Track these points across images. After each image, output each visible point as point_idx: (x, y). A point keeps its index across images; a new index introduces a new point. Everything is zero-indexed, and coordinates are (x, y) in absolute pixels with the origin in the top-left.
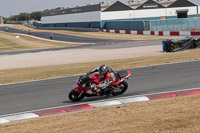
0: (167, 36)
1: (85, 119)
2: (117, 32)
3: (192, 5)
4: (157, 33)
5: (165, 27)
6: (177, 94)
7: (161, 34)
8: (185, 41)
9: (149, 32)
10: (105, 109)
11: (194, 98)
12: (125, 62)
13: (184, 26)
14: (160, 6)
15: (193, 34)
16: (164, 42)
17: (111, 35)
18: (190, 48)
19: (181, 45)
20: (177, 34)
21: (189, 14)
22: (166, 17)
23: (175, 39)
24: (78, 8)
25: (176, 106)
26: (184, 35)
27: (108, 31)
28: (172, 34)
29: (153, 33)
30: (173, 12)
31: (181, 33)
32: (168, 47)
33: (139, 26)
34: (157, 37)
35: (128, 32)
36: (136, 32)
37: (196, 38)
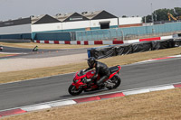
0: (92, 46)
2: (47, 42)
3: (113, 17)
4: (82, 42)
5: (90, 37)
6: (101, 97)
7: (86, 43)
8: (108, 49)
9: (75, 42)
10: (36, 112)
11: (116, 101)
12: (54, 69)
13: (107, 36)
14: (85, 19)
15: (114, 43)
16: (89, 51)
17: (42, 45)
18: (113, 55)
19: (104, 53)
20: (100, 43)
21: (111, 25)
22: (91, 28)
23: (99, 47)
24: (10, 21)
25: (100, 108)
26: (107, 44)
27: (38, 42)
28: (97, 43)
29: (79, 43)
30: (96, 23)
31: (104, 42)
33: (66, 37)
34: (82, 46)
35: (57, 42)
36: (64, 42)
37: (118, 46)
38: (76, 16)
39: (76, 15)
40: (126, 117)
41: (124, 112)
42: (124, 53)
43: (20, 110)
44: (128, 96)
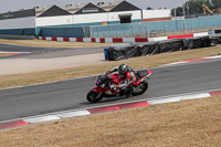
0: (109, 44)
1: (20, 136)
2: (54, 39)
3: (137, 9)
4: (98, 40)
5: (107, 33)
6: (121, 107)
7: (102, 41)
8: (129, 49)
9: (89, 39)
10: (41, 125)
11: (139, 111)
12: (63, 72)
13: (128, 32)
14: (101, 11)
15: (137, 40)
16: (106, 50)
17: (48, 43)
18: (135, 56)
19: (125, 53)
20: (120, 40)
21: (132, 18)
22: (108, 23)
23: (118, 46)
24: (10, 13)
25: (120, 120)
26: (128, 42)
27: (44, 39)
28: (115, 40)
29: (93, 40)
30: (115, 16)
31: (124, 39)
32: (111, 55)
33: (78, 33)
34: (98, 44)
35: (66, 40)
36: (75, 39)
37: (141, 45)
38: (90, 8)
39: (90, 6)
40: (152, 131)
41: (150, 125)
42: (149, 53)
43: (22, 122)
44: (153, 106)
